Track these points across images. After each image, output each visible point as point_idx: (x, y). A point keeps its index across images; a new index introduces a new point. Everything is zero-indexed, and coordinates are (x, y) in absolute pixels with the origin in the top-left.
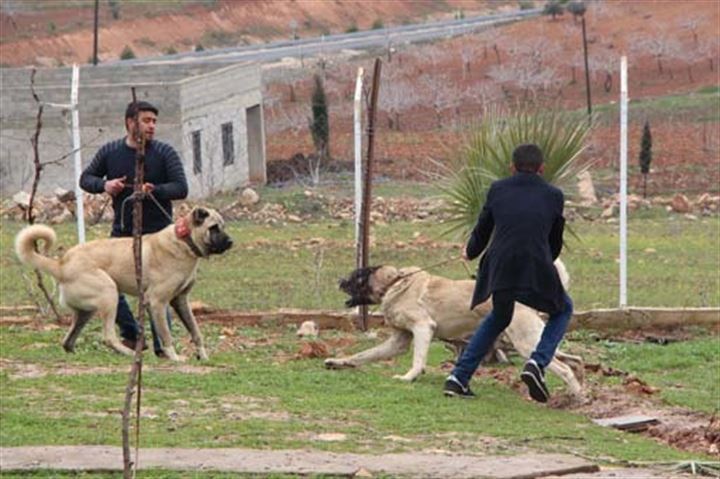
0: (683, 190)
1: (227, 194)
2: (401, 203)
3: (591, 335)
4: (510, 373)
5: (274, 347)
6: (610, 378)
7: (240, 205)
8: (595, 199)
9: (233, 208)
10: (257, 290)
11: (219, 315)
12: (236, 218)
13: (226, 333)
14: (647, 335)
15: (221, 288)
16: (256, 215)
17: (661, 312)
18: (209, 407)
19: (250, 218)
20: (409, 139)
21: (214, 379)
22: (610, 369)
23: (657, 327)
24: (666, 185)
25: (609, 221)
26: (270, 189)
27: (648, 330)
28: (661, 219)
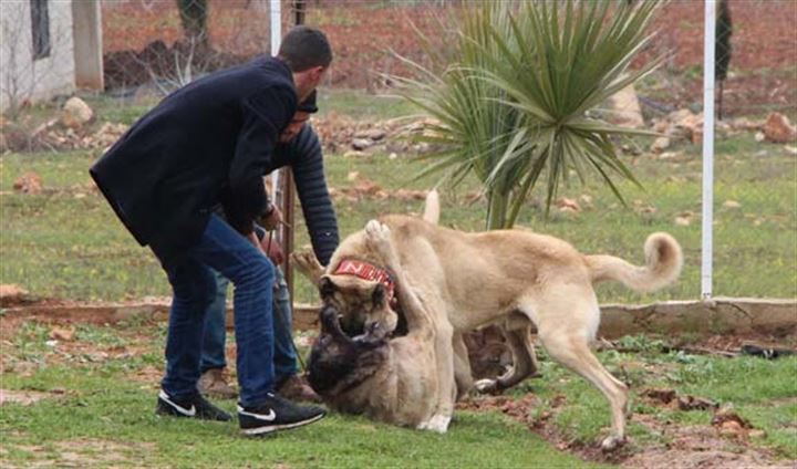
0: (780, 106)
1: (38, 107)
2: (326, 124)
3: (656, 343)
4: (527, 404)
5: (138, 360)
6: (691, 413)
7: (61, 126)
8: (640, 120)
9: (49, 129)
10: (94, 266)
11: (45, 305)
12: (55, 147)
13: (58, 337)
14: (746, 342)
15: (33, 261)
16: (87, 140)
17: (768, 305)
18: (41, 458)
19: (76, 146)
20: (338, 20)
21: (46, 413)
22: (691, 399)
23: (762, 330)
24: (753, 98)
25: (666, 155)
26: (109, 100)
27: (746, 335)
28: (746, 154)
